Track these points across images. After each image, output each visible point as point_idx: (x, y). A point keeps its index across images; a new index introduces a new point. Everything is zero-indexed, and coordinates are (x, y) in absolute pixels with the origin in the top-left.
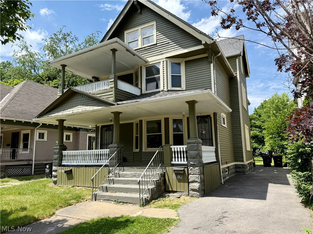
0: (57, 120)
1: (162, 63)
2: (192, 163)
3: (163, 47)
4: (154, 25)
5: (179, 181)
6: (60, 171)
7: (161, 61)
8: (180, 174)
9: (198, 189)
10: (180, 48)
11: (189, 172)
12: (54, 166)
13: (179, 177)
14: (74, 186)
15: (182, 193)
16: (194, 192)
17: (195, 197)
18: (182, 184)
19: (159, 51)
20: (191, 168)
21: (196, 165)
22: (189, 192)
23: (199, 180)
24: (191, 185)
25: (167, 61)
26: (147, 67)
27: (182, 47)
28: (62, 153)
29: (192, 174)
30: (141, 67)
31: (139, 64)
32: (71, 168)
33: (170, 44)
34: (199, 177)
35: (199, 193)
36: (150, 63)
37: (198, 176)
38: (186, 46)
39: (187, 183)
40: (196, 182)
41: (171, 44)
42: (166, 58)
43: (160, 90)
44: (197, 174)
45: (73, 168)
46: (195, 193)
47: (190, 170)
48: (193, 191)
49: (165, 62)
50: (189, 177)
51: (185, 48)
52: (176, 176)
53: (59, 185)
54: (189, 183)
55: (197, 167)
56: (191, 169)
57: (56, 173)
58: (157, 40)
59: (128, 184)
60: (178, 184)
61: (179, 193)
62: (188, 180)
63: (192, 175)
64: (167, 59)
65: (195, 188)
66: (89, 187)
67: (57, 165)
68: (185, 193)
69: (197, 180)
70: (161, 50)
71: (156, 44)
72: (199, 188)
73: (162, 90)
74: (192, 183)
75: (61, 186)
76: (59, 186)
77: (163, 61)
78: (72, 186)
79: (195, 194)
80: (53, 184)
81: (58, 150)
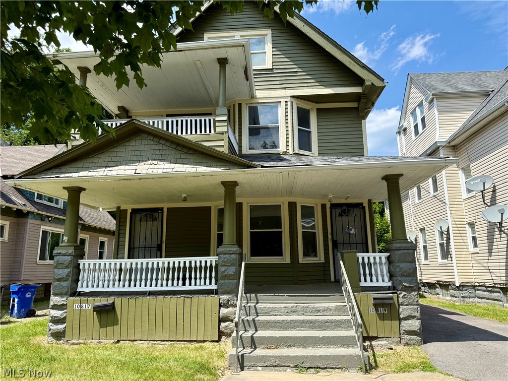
0: (64, 188)
1: (283, 104)
2: (407, 285)
3: (285, 76)
4: (267, 35)
5: (382, 317)
6: (76, 306)
7: (283, 101)
8: (383, 305)
9: (418, 331)
10: (318, 85)
11: (400, 301)
12: (55, 295)
13: (381, 310)
14: (118, 341)
15: (388, 339)
16: (410, 337)
17: (414, 344)
18: (387, 322)
19: (278, 82)
20: (404, 293)
21: (413, 287)
22: (400, 338)
23: (418, 315)
24: (404, 323)
25: (292, 102)
26: (252, 106)
27: (322, 83)
28: (79, 264)
29: (405, 303)
30: (240, 105)
31: (237, 99)
32: (111, 300)
33: (299, 74)
34: (419, 308)
35: (419, 337)
36: (260, 101)
37: (416, 307)
38: (329, 83)
39: (398, 321)
40: (413, 317)
41: (301, 75)
42: (291, 97)
43: (280, 152)
44: (415, 303)
45: (118, 301)
46: (414, 337)
47: (402, 297)
48: (409, 335)
49: (289, 103)
50: (401, 310)
51: (327, 86)
52: (377, 310)
53: (71, 342)
54: (400, 320)
55: (414, 291)
56: (404, 295)
57: (61, 312)
58: (273, 62)
59: (292, 328)
60: (380, 323)
61: (381, 339)
62: (399, 314)
63: (405, 307)
64: (293, 100)
65: (412, 330)
66: (164, 341)
67: (67, 292)
68: (394, 340)
69: (415, 314)
70: (282, 82)
71: (272, 69)
72: (420, 329)
73: (283, 152)
74: (406, 320)
75: (79, 344)
76: (73, 344)
77: (286, 102)
78: (112, 341)
79: (413, 339)
80: (51, 339)
81: (69, 258)
